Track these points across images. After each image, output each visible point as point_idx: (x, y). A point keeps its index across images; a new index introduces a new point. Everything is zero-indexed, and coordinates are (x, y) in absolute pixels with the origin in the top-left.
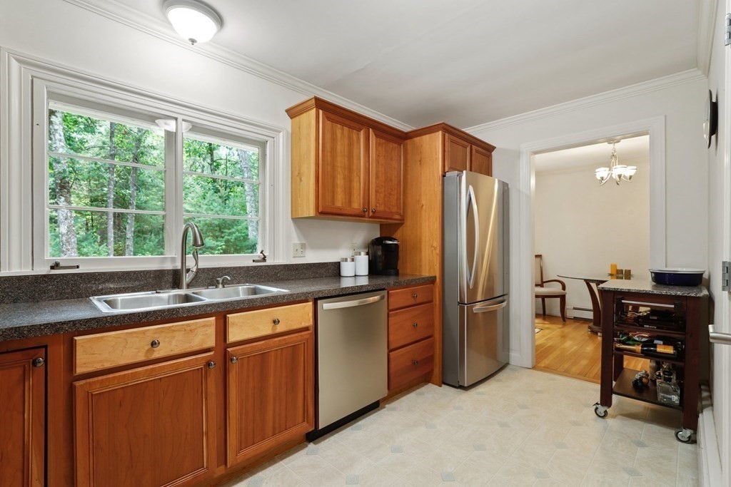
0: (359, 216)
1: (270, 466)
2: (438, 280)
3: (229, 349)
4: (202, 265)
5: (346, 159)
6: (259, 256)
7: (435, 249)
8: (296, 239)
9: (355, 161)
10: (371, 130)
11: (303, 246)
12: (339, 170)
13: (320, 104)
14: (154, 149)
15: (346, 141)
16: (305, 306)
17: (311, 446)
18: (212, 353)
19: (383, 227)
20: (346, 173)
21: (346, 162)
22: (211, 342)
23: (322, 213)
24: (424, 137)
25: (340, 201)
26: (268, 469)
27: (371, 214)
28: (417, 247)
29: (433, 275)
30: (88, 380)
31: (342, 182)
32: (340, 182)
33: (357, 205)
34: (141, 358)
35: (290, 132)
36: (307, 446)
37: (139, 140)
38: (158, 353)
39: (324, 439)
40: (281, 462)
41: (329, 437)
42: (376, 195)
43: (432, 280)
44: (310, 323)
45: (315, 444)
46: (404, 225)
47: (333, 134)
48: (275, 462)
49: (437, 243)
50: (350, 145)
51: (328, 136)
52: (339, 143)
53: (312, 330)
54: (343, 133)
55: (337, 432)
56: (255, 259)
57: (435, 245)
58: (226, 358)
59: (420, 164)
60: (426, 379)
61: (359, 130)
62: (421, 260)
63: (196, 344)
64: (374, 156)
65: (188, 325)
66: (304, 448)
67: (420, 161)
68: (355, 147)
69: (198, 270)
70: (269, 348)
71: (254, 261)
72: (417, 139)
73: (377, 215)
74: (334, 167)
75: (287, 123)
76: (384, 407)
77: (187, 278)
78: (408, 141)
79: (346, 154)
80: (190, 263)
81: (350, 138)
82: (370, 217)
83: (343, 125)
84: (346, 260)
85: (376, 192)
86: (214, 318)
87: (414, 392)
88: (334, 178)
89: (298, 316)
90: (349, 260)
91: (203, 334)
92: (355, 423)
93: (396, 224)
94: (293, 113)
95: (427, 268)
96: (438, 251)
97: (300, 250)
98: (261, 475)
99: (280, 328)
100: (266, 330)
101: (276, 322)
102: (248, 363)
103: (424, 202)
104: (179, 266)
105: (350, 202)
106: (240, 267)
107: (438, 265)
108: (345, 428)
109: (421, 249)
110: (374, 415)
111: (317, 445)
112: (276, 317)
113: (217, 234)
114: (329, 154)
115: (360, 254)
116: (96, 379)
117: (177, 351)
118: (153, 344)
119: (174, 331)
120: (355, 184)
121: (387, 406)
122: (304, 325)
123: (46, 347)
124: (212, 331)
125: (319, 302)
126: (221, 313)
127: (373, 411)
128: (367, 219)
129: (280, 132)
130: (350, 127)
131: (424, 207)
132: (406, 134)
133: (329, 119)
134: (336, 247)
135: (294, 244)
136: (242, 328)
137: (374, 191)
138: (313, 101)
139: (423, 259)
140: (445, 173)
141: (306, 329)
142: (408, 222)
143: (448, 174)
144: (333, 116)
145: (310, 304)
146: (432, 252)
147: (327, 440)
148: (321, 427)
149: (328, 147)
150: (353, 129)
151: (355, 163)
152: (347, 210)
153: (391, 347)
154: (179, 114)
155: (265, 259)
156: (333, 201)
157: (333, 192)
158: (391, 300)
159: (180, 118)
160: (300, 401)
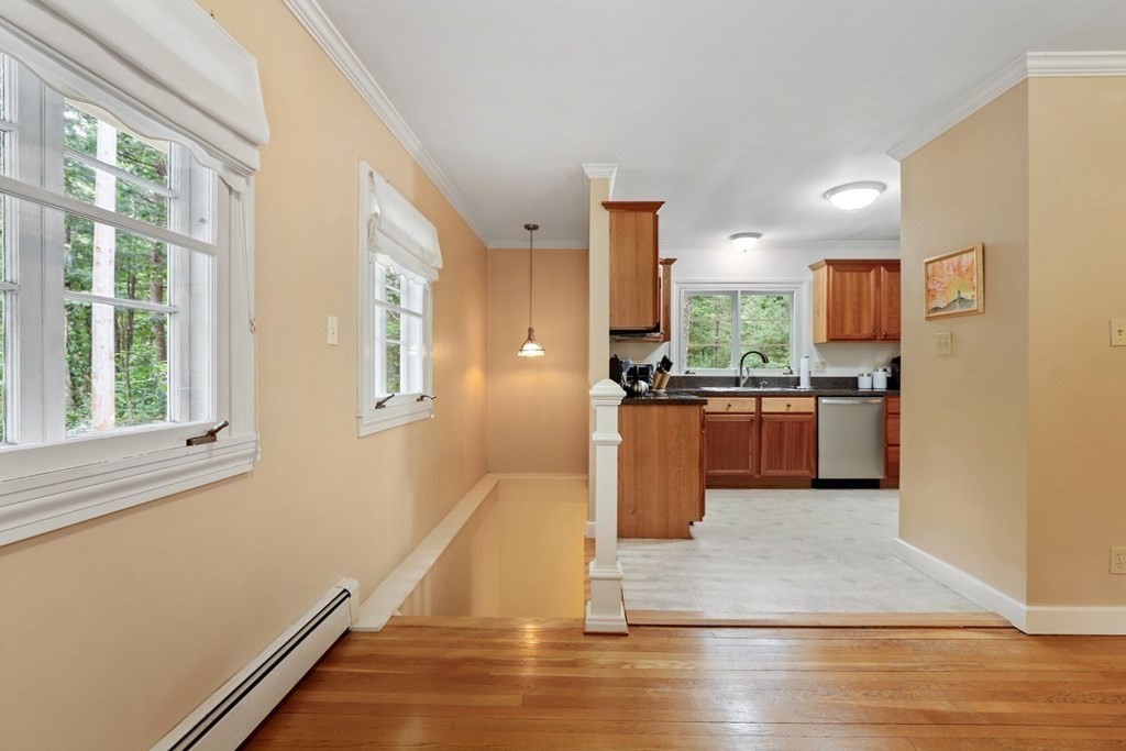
0: (871, 339)
3: (762, 415)
4: (751, 375)
5: (855, 297)
6: (787, 371)
8: (816, 358)
10: (882, 267)
11: (823, 364)
12: (848, 306)
13: (829, 262)
15: (855, 282)
16: (809, 399)
18: (754, 415)
20: (856, 308)
21: (856, 300)
22: (754, 410)
23: (832, 340)
25: (849, 330)
27: (882, 337)
30: (708, 415)
31: (852, 315)
32: (849, 315)
33: (866, 330)
34: (724, 411)
35: (812, 280)
38: (731, 410)
41: (829, 489)
42: (889, 321)
44: (813, 410)
47: (843, 280)
50: (860, 284)
51: (838, 283)
52: (848, 285)
53: (814, 415)
54: (852, 278)
55: (837, 489)
56: (785, 372)
58: (761, 420)
61: (870, 271)
63: (746, 409)
64: (886, 288)
65: (744, 400)
68: (865, 282)
70: (784, 420)
71: (783, 374)
73: (888, 337)
74: (843, 305)
75: (810, 275)
77: (743, 382)
79: (855, 292)
80: (745, 374)
81: (860, 279)
82: (882, 341)
83: (852, 271)
84: (862, 375)
85: (888, 318)
86: (755, 398)
88: (843, 313)
89: (807, 405)
90: (865, 375)
91: (749, 405)
94: (814, 268)
97: (821, 367)
99: (791, 410)
100: (784, 410)
101: (789, 406)
102: (772, 424)
104: (738, 375)
105: (859, 330)
106: (775, 377)
112: (789, 403)
113: (779, 352)
114: (838, 296)
115: (877, 371)
116: (714, 415)
117: (738, 411)
118: (729, 406)
119: (737, 401)
120: (865, 315)
122: (808, 410)
124: (754, 404)
125: (820, 398)
126: (759, 396)
128: (879, 341)
129: (804, 283)
130: (858, 271)
133: (837, 270)
134: (856, 364)
135: (815, 362)
136: (769, 405)
137: (886, 317)
138: (825, 260)
141: (810, 413)
144: (843, 267)
145: (813, 399)
148: (820, 477)
149: (838, 291)
150: (862, 271)
151: (865, 298)
152: (857, 336)
153: (890, 442)
154: (740, 288)
155: (791, 372)
156: (842, 330)
157: (843, 323)
158: (889, 405)
159: (739, 291)
160: (805, 456)
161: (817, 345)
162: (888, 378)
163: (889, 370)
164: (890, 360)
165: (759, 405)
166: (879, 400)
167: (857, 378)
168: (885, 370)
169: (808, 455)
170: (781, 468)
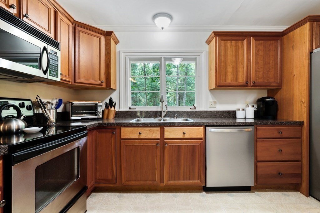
0: (244, 86)
1: (184, 193)
2: (305, 124)
3: (165, 141)
5: (234, 57)
6: (193, 107)
7: (304, 103)
8: (211, 99)
9: (240, 57)
10: (252, 38)
11: (215, 103)
12: (229, 64)
13: (217, 34)
14: (192, 69)
15: (234, 48)
16: (199, 129)
17: (204, 193)
18: (159, 141)
19: (269, 91)
20: (234, 64)
21: (234, 59)
22: (158, 137)
23: (218, 86)
24: (296, 31)
25: (230, 79)
26: (182, 194)
27: (252, 84)
28: (290, 102)
29: (302, 120)
30: (124, 141)
31: (231, 69)
32: (230, 69)
33: (242, 79)
34: (137, 137)
35: (208, 51)
36: (202, 192)
37: (187, 68)
38: (141, 137)
39: (211, 193)
40: (188, 194)
41: (215, 193)
42: (256, 73)
43: (301, 124)
44: (202, 136)
45: (206, 193)
46: (282, 89)
47: (225, 46)
48: (186, 192)
49: (305, 99)
50: (237, 50)
51: (222, 48)
52: (229, 50)
53: (203, 140)
54: (231, 45)
55: (219, 193)
56: (191, 108)
57: (303, 100)
58: (164, 144)
59: (293, 49)
60: (296, 188)
61: (243, 40)
62: (293, 111)
63: (153, 136)
64: (255, 52)
65: (151, 129)
66: (200, 192)
67: (293, 47)
68: (240, 50)
69: (167, 111)
70: (181, 144)
71: (190, 109)
72: (291, 34)
73: (256, 84)
74: (225, 62)
75: (207, 47)
76: (254, 192)
78: (285, 37)
79: (234, 54)
81: (236, 46)
82: (252, 86)
83: (231, 40)
84: (239, 110)
85: (256, 71)
86: (159, 128)
87: (282, 192)
88: (226, 68)
89: (197, 132)
90: (241, 109)
91: (155, 133)
92: (231, 193)
93: (277, 89)
94: (208, 42)
95: (298, 116)
96: (306, 104)
97: (213, 104)
98: (179, 194)
99: (186, 136)
100: (181, 136)
101: (184, 133)
102: (173, 147)
103: (295, 73)
105: (237, 79)
106: (184, 111)
107: (305, 114)
108: (225, 193)
109: (293, 103)
110: (245, 193)
111: (207, 194)
112: (184, 131)
114: (223, 57)
115: (248, 106)
116: (126, 141)
117: (147, 137)
118: (140, 133)
119: (146, 130)
120: (240, 69)
121: (256, 192)
122: (198, 137)
123: (116, 129)
124: (159, 132)
125: (207, 127)
126: (162, 126)
127: (245, 191)
128: (249, 87)
129: (203, 52)
130: (236, 40)
131: (295, 76)
132: (282, 32)
133: (222, 40)
134: (235, 103)
135: (210, 101)
136: (170, 133)
137: (254, 71)
138: (213, 33)
139: (295, 109)
140: (313, 50)
141: (201, 139)
142: (284, 87)
143: (315, 51)
144: (225, 38)
145: (202, 129)
146: (301, 106)
147: (213, 194)
148: (207, 186)
149: (222, 53)
150: (238, 40)
151: (240, 58)
152: (235, 83)
153: (259, 159)
154: (163, 56)
155: (195, 108)
156: (225, 80)
157: (225, 75)
158: (258, 132)
159: (163, 57)
160: (197, 170)
161: (211, 90)
162: (255, 111)
163: (256, 106)
164: (257, 99)
165: (162, 133)
166: (250, 129)
167: (236, 111)
168: (253, 106)
169: (199, 170)
170: (179, 179)
